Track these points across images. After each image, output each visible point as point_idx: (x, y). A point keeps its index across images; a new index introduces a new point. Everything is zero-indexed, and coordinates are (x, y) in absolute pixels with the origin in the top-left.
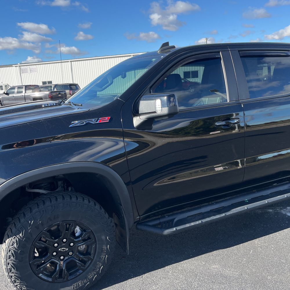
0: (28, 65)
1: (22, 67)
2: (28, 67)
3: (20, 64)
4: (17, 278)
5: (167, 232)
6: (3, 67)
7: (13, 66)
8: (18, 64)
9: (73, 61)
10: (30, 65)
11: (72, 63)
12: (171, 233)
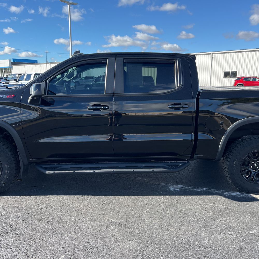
5: (48, 172)
12: (50, 174)
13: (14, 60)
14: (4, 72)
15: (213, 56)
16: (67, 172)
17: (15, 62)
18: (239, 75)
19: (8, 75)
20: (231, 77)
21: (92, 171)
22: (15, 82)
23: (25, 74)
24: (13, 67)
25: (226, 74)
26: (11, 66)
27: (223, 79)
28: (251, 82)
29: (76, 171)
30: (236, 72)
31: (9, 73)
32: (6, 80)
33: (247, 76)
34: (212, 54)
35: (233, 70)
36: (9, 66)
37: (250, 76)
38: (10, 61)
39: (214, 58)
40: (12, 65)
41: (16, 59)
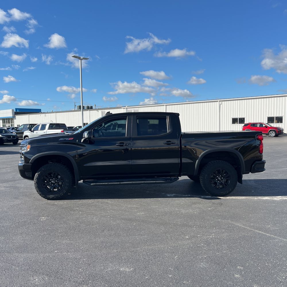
0: (133, 108)
1: (128, 109)
2: (132, 109)
3: (128, 107)
4: (37, 187)
6: (115, 109)
7: (122, 108)
8: (126, 107)
9: (168, 105)
10: (134, 108)
11: (167, 106)
12: (94, 185)
13: (16, 109)
14: (7, 122)
15: (221, 103)
16: (104, 183)
17: (18, 111)
18: (246, 122)
19: (10, 125)
20: (239, 124)
21: (119, 183)
22: (30, 132)
23: (40, 125)
24: (16, 116)
25: (235, 121)
26: (13, 116)
27: (232, 126)
28: (258, 127)
29: (109, 183)
30: (244, 119)
31: (11, 123)
32: (17, 130)
33: (255, 122)
34: (220, 101)
35: (241, 117)
36: (12, 116)
37: (257, 122)
38: (13, 110)
39: (221, 105)
40: (15, 115)
41: (19, 109)
